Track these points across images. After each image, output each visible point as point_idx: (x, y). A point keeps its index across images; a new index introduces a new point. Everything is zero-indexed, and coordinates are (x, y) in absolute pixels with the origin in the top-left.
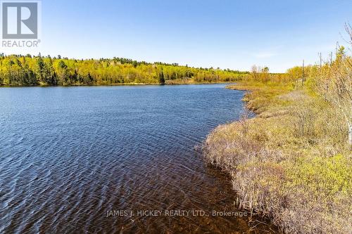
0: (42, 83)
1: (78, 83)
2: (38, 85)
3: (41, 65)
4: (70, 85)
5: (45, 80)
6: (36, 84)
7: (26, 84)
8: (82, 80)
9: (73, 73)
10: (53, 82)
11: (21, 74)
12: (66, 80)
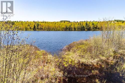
0: (86, 30)
1: (97, 30)
2: (85, 30)
3: (86, 24)
4: (94, 30)
5: (87, 29)
6: (84, 30)
7: (82, 30)
8: (98, 29)
9: (96, 26)
10: (89, 29)
11: (81, 27)
12: (93, 28)
